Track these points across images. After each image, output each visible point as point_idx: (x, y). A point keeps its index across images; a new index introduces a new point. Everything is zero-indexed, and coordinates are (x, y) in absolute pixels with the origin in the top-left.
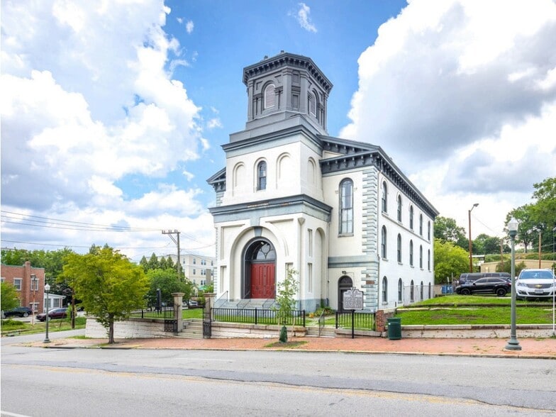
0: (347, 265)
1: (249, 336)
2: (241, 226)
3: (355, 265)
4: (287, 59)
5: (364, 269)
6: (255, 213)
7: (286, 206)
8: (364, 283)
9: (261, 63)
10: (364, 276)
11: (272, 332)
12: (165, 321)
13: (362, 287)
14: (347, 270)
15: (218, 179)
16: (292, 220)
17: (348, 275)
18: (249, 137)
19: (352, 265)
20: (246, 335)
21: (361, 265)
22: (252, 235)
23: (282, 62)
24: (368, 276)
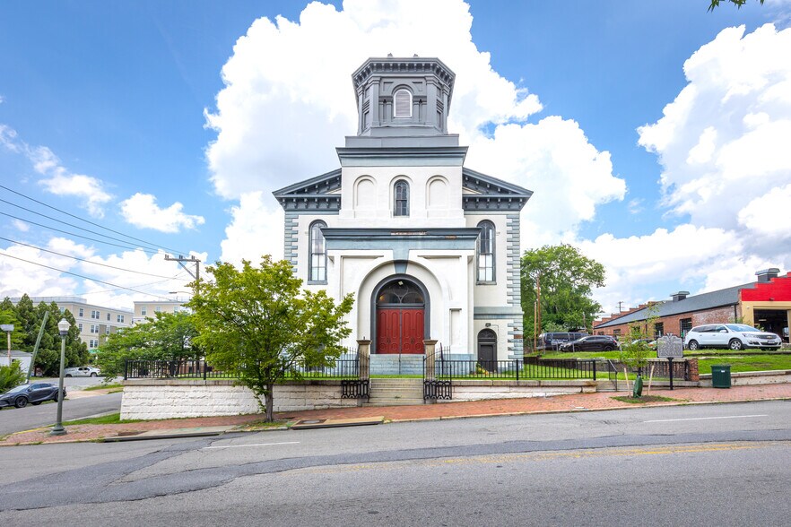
0: (490, 317)
1: (508, 396)
2: (375, 257)
3: (500, 317)
4: (434, 66)
5: (511, 321)
6: (401, 243)
7: (452, 239)
8: (512, 337)
9: (382, 59)
10: (512, 329)
11: (547, 390)
12: (342, 381)
13: (509, 341)
14: (493, 322)
15: (292, 193)
16: (458, 257)
17: (491, 328)
18: (380, 146)
19: (496, 317)
20: (503, 394)
21: (507, 317)
22: (392, 271)
23: (427, 66)
24: (516, 329)
